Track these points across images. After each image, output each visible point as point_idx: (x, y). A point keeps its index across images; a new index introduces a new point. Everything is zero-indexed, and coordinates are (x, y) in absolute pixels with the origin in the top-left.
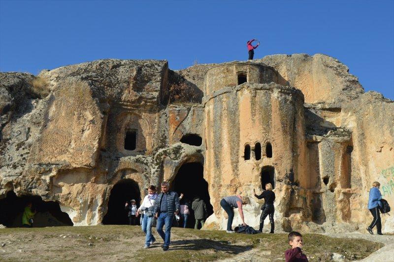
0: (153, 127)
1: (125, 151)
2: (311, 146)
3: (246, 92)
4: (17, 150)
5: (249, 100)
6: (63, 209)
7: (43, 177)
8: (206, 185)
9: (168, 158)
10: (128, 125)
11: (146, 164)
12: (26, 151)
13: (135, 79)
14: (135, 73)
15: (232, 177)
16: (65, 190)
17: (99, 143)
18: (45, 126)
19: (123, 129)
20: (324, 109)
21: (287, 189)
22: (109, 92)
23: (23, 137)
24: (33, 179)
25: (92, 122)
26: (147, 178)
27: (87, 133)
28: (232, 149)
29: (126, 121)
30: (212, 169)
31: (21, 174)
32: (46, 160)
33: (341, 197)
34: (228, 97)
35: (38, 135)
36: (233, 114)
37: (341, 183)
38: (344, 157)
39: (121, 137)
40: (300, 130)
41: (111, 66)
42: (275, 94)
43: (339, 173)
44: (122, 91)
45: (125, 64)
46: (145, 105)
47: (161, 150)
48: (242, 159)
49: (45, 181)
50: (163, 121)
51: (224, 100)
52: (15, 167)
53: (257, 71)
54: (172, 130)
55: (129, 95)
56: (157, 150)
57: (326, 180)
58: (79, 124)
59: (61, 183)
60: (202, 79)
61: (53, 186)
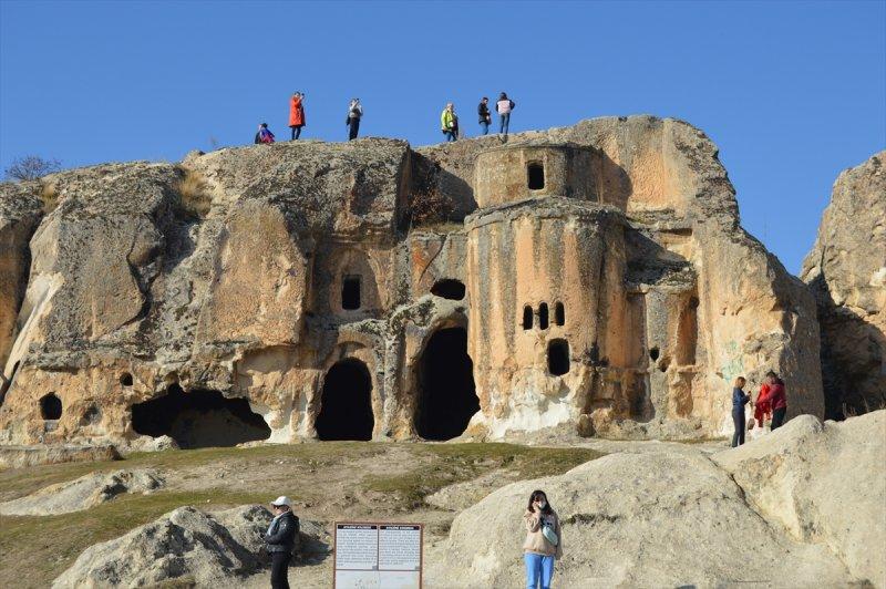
0: (386, 270)
1: (344, 313)
2: (633, 299)
3: (526, 222)
4: (178, 319)
5: (531, 235)
6: (255, 409)
7: (223, 363)
8: (469, 364)
9: (411, 323)
10: (347, 268)
11: (378, 333)
12: (191, 321)
13: (354, 192)
14: (353, 182)
15: (505, 356)
16: (257, 380)
17: (303, 305)
18: (217, 280)
19: (338, 277)
20: (664, 231)
21: (587, 373)
22: (313, 219)
23: (183, 299)
24: (208, 366)
25: (291, 272)
26: (379, 355)
27: (283, 290)
28: (506, 312)
29: (343, 263)
30: (478, 342)
31: (189, 358)
32: (223, 335)
33: (677, 379)
34: (498, 229)
35: (208, 296)
36: (507, 256)
37: (678, 357)
38: (683, 316)
39: (337, 289)
40: (613, 276)
41: (313, 171)
42: (571, 225)
43: (674, 343)
44: (334, 215)
45: (336, 167)
46: (373, 235)
47: (400, 309)
48: (519, 329)
49: (226, 368)
50: (402, 259)
51: (494, 232)
52: (177, 348)
53: (561, 157)
54: (417, 274)
55: (345, 222)
56: (394, 308)
57: (655, 354)
58: (271, 276)
59: (250, 371)
60: (470, 166)
61: (237, 376)
